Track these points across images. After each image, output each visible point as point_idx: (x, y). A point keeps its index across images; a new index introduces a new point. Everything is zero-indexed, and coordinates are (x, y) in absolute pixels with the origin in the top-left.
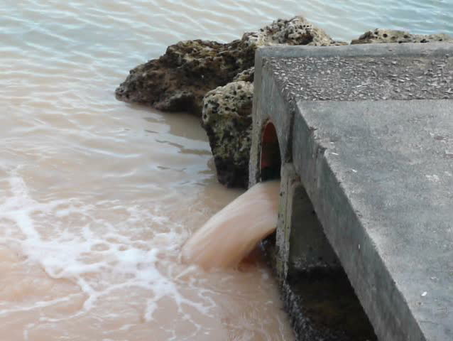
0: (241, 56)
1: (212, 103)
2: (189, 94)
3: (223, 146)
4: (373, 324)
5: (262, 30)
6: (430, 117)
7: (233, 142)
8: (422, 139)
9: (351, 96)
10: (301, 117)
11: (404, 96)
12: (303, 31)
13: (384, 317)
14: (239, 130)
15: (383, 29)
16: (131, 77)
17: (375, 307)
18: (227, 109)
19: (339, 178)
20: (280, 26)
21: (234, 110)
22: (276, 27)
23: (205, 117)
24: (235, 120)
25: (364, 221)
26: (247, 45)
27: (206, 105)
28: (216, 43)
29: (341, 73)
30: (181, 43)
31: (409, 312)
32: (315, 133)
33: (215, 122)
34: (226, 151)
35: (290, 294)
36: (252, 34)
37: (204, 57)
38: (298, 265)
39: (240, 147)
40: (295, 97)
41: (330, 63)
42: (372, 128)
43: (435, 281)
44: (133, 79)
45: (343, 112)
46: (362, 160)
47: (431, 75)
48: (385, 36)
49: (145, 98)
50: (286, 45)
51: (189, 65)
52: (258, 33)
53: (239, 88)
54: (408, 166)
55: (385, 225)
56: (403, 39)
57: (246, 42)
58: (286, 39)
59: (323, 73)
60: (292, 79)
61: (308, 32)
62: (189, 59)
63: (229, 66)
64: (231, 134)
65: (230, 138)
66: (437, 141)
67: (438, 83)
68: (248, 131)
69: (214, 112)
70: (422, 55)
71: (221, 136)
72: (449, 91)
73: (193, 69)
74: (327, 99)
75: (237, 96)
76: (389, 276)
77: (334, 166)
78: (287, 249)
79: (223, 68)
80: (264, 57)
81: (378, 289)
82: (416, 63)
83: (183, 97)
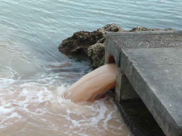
0: (97, 35)
1: (91, 50)
2: (82, 47)
3: (95, 63)
4: (153, 115)
5: (103, 28)
6: (162, 53)
7: (98, 62)
8: (161, 60)
9: (137, 47)
10: (123, 53)
11: (153, 47)
12: (115, 28)
13: (157, 113)
14: (100, 58)
15: (139, 27)
16: (63, 42)
17: (153, 110)
18: (96, 52)
19: (139, 71)
20: (108, 26)
21: (98, 52)
22: (107, 27)
23: (89, 54)
24: (98, 55)
25: (148, 84)
26: (99, 32)
27: (89, 51)
28: (88, 32)
29: (133, 40)
30: (78, 32)
31: (167, 111)
32: (129, 58)
33: (92, 55)
34: (96, 64)
35: (121, 107)
36: (100, 29)
37: (85, 36)
38: (123, 98)
39: (100, 63)
40: (121, 48)
41: (129, 37)
42: (146, 56)
43: (173, 101)
44: (64, 43)
45: (136, 52)
46: (144, 66)
47: (160, 40)
48: (140, 29)
49: (68, 49)
50: (111, 32)
51: (81, 39)
52: (102, 28)
53: (99, 45)
54: (159, 68)
55: (155, 85)
56: (145, 30)
57: (98, 31)
58: (110, 30)
59: (128, 40)
60: (119, 42)
61: (117, 28)
62: (81, 37)
63: (93, 39)
64: (97, 59)
65: (97, 60)
66: (166, 60)
67: (163, 43)
68: (102, 58)
69: (92, 52)
70: (156, 34)
71: (94, 60)
72: (166, 45)
73: (83, 40)
74: (131, 48)
75: (99, 48)
76: (159, 100)
77: (136, 68)
78: (119, 93)
79: (92, 39)
80: (109, 36)
81: (154, 105)
82: (155, 37)
83: (80, 48)
